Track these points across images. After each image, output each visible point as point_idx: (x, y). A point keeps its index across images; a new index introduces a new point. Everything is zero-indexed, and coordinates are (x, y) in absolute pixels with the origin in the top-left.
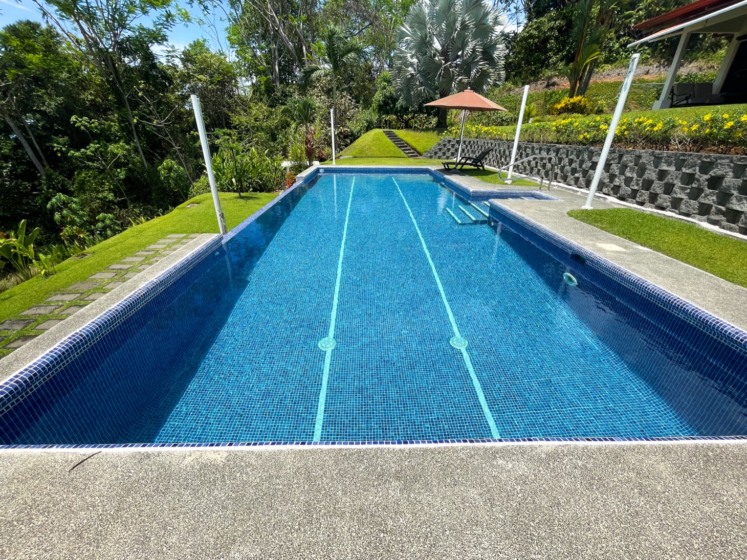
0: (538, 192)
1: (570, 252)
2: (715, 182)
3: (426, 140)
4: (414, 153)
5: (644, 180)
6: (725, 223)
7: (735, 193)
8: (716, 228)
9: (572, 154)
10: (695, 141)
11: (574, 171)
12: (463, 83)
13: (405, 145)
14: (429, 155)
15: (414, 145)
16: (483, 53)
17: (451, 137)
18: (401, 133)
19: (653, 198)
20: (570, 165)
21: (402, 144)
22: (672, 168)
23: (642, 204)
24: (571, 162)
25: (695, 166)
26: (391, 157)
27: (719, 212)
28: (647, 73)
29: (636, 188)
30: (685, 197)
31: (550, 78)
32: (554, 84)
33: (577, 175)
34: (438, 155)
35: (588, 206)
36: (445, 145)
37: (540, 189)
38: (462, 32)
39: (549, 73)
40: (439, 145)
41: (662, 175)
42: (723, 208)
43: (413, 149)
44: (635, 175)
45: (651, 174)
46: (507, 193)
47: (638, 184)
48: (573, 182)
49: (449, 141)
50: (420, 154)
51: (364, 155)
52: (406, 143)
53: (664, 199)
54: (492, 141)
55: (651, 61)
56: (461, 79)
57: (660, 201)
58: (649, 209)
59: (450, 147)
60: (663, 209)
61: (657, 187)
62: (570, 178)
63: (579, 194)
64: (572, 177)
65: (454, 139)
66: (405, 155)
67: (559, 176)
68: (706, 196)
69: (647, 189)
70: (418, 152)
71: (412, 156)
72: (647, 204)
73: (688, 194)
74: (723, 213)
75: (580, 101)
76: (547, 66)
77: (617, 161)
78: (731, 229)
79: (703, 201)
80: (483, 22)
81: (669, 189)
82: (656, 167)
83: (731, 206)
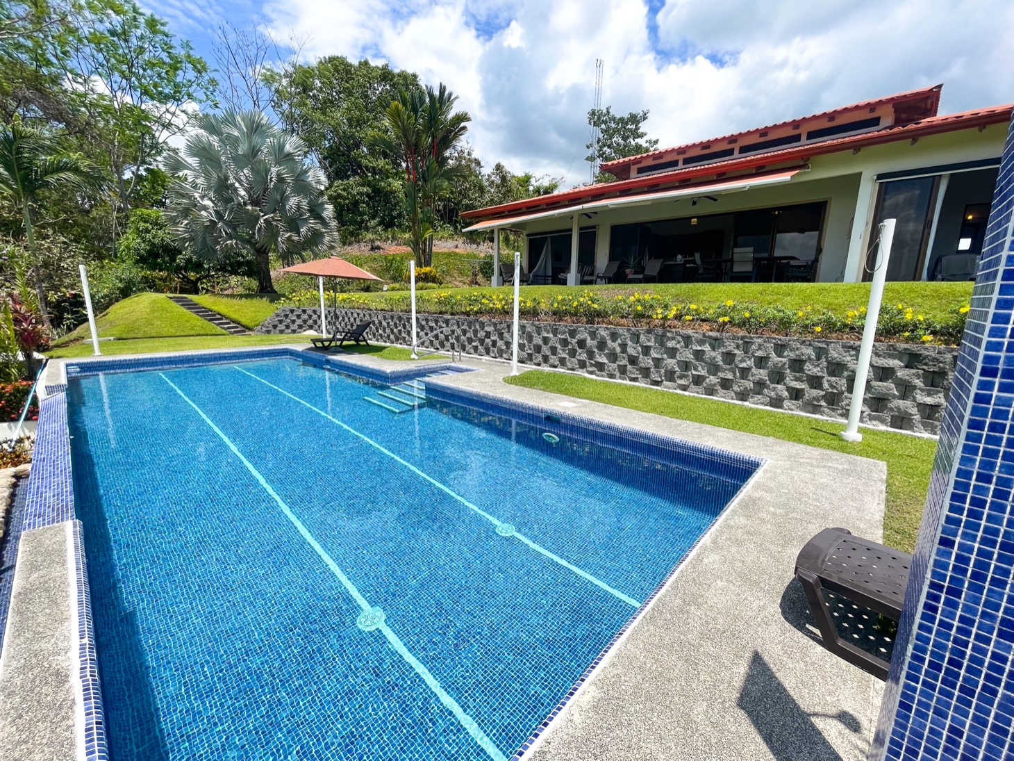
0: (453, 364)
1: (543, 415)
2: (582, 343)
3: (253, 309)
4: (237, 327)
5: (534, 345)
6: (598, 373)
7: (596, 350)
8: (594, 377)
9: (463, 324)
10: (555, 313)
11: (470, 340)
12: (293, 241)
13: (218, 316)
14: (264, 329)
15: (234, 316)
16: (310, 211)
17: (292, 306)
18: (203, 299)
19: (546, 359)
20: (465, 335)
21: (213, 316)
22: (551, 335)
23: (539, 365)
24: (464, 332)
25: (565, 332)
26: (197, 335)
27: (592, 365)
28: (457, 247)
29: (530, 352)
30: (567, 356)
31: (372, 241)
32: (378, 248)
33: (474, 344)
34: (278, 328)
35: (515, 373)
36: (286, 316)
37: (454, 361)
38: (279, 185)
39: (370, 236)
40: (278, 315)
41: (546, 340)
42: (593, 362)
43: (234, 322)
44: (526, 342)
45: (538, 340)
46: (425, 369)
47: (531, 349)
48: (472, 351)
49: (292, 311)
50: (249, 329)
51: (139, 335)
52: (219, 314)
53: (553, 359)
54: (359, 311)
55: (456, 237)
56: (290, 236)
57: (551, 361)
58: (546, 369)
59: (295, 318)
60: (555, 367)
61: (546, 350)
62: (468, 347)
63: (484, 361)
64: (470, 346)
65: (299, 308)
66: (224, 331)
67: (456, 346)
68: (580, 354)
69: (539, 352)
70: (244, 326)
71: (235, 332)
72: (543, 364)
73: (568, 354)
74: (594, 366)
75: (431, 272)
76: (367, 229)
77: (506, 330)
78: (602, 376)
79: (579, 358)
80: (301, 178)
81: (554, 351)
82: (539, 335)
83: (597, 360)
